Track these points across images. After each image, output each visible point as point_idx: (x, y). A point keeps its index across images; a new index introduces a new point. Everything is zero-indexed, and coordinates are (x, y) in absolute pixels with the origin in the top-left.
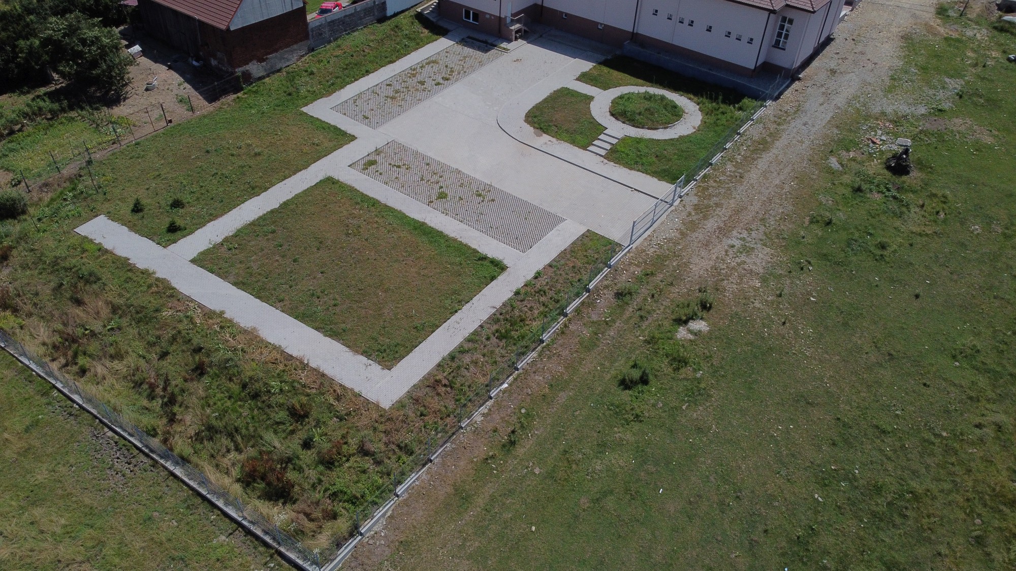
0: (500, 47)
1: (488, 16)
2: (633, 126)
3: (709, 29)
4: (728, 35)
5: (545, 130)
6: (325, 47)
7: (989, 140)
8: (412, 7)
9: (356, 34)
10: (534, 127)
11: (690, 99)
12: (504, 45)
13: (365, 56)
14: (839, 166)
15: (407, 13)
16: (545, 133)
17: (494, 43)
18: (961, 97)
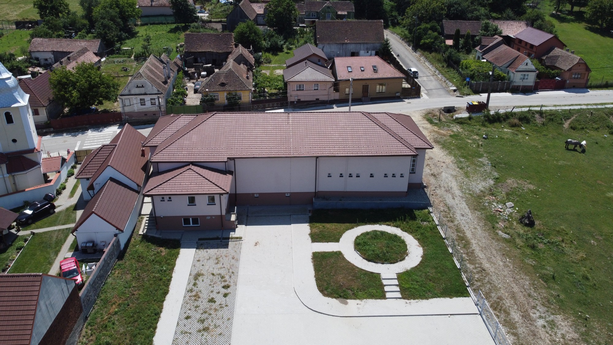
0: (232, 238)
1: (209, 218)
2: (391, 263)
3: (372, 176)
4: (386, 176)
5: (346, 296)
6: (94, 308)
7: (532, 187)
8: (133, 232)
9: (109, 280)
10: (335, 298)
11: (388, 225)
12: (232, 234)
13: (138, 299)
14: (507, 236)
15: (133, 239)
16: (347, 298)
17: (224, 236)
18: (495, 167)
